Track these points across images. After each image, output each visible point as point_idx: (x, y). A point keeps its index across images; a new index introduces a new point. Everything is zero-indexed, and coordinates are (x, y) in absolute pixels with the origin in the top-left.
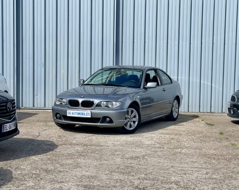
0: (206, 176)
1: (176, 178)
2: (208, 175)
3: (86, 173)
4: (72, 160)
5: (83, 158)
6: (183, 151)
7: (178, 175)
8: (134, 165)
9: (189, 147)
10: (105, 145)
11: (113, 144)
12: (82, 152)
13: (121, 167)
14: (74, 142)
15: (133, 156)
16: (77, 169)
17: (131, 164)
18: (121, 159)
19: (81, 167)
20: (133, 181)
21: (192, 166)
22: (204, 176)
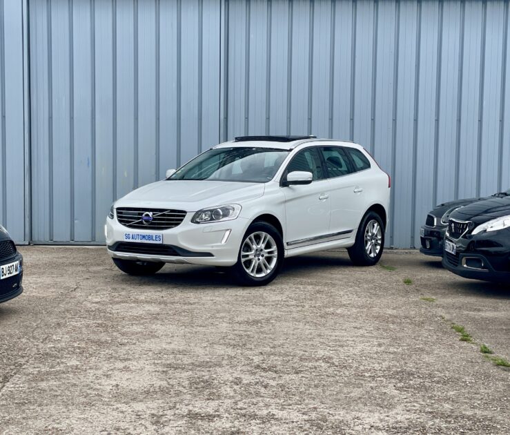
0: (379, 349)
1: (326, 353)
2: (383, 348)
3: (167, 347)
4: (142, 326)
5: (159, 322)
6: (339, 311)
7: (329, 348)
8: (252, 333)
9: (349, 304)
11: (212, 300)
12: (158, 314)
13: (229, 337)
15: (249, 319)
16: (152, 340)
17: (245, 331)
18: (228, 325)
19: (158, 337)
20: (251, 357)
21: (353, 334)
22: (375, 349)
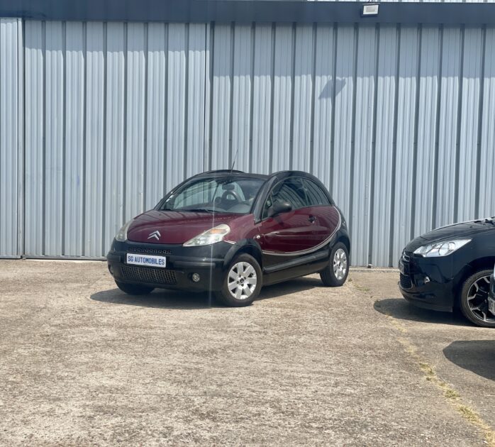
0: (335, 389)
1: (276, 393)
2: (339, 389)
3: (108, 382)
4: (90, 355)
5: (111, 350)
6: (301, 340)
7: (280, 387)
8: (203, 366)
9: (314, 331)
10: (159, 327)
11: (175, 324)
12: (114, 340)
13: (178, 371)
14: (105, 320)
15: (205, 347)
16: (94, 373)
17: (198, 363)
18: (181, 355)
19: (102, 370)
20: (192, 398)
21: (311, 369)
22: (330, 389)
